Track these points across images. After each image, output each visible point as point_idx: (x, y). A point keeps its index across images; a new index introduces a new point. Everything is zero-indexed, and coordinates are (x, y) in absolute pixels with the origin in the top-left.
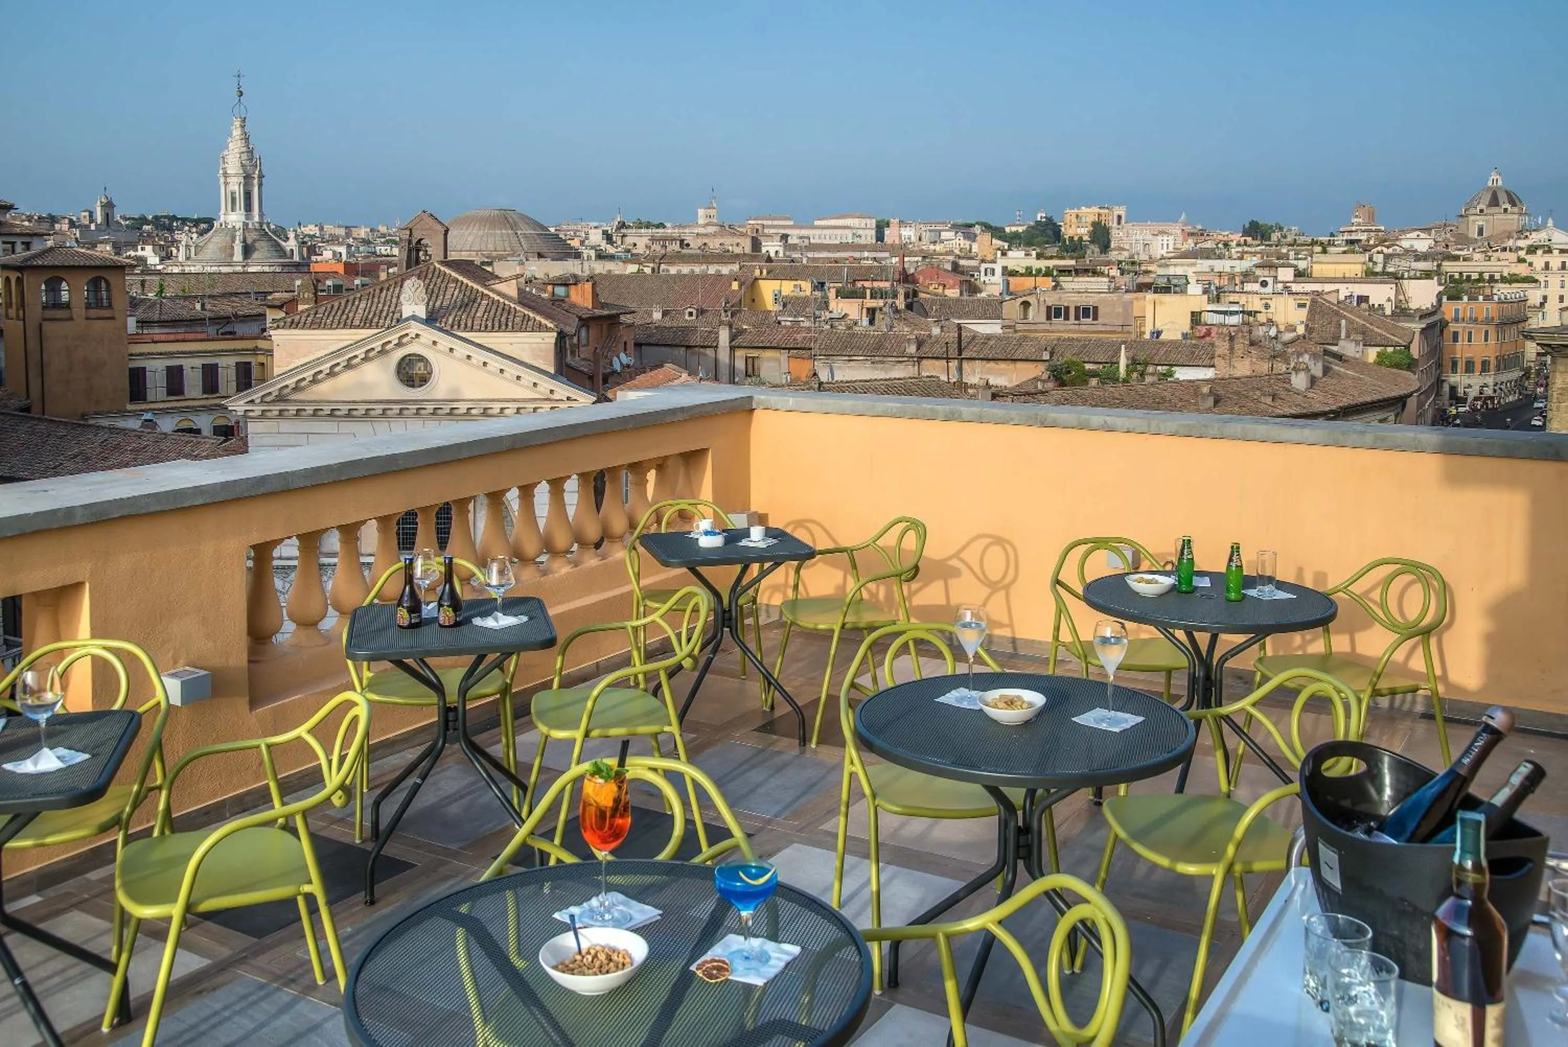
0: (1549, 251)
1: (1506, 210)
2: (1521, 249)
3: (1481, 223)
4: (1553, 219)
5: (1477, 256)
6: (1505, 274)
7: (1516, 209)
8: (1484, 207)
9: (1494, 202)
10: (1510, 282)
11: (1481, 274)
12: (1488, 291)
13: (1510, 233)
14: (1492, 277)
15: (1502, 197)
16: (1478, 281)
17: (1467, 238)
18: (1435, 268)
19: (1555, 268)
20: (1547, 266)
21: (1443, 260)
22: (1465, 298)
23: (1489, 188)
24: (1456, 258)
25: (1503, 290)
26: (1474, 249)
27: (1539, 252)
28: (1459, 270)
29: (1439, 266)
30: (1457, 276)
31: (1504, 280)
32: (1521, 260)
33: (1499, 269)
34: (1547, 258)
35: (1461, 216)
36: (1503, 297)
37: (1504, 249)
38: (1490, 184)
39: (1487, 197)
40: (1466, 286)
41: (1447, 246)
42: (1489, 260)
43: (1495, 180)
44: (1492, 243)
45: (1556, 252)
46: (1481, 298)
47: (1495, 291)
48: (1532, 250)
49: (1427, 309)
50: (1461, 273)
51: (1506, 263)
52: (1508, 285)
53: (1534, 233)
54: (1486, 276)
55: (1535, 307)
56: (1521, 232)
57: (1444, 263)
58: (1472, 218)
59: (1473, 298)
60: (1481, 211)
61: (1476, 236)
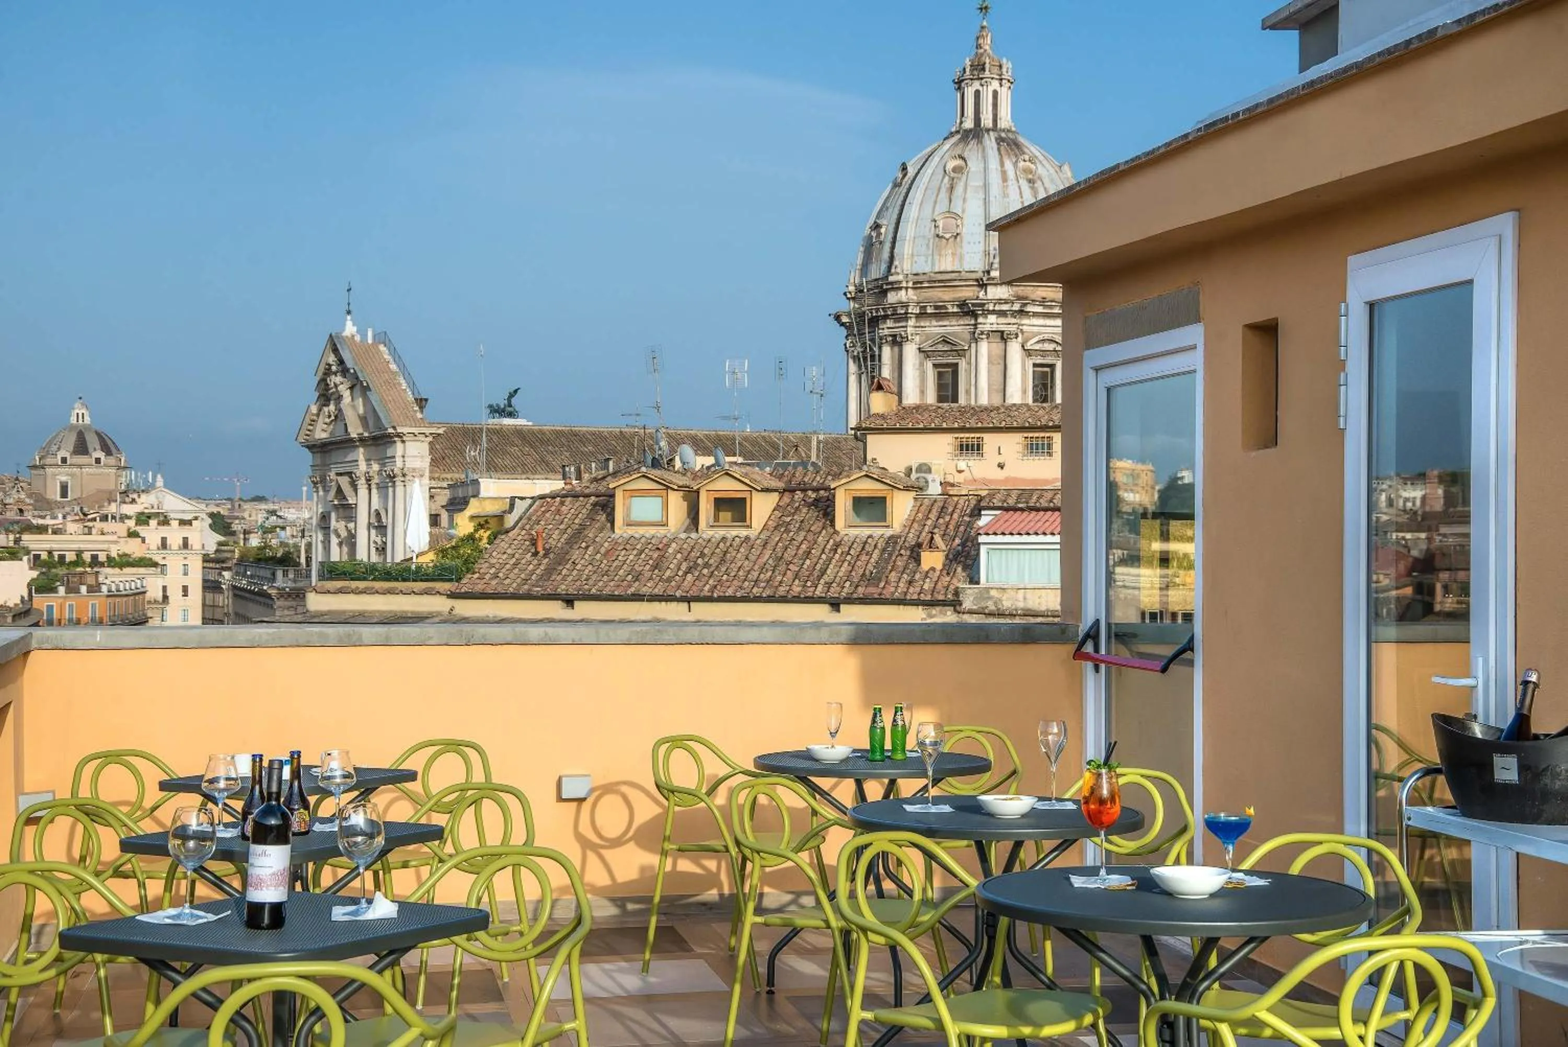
0: (165, 521)
1: (98, 461)
2: (129, 518)
3: (64, 479)
4: (163, 477)
5: (72, 527)
6: (114, 554)
7: (112, 460)
8: (68, 455)
9: (81, 448)
10: (121, 566)
11: (79, 553)
12: (91, 580)
13: (110, 492)
14: (95, 557)
15: (92, 441)
16: (75, 564)
17: (48, 502)
18: (11, 544)
19: (175, 547)
20: (164, 544)
21: (21, 532)
22: (62, 590)
23: (72, 428)
24: (42, 530)
25: (112, 578)
26: (64, 517)
27: (153, 523)
28: (47, 546)
29: (17, 541)
30: (44, 556)
31: (111, 562)
32: (132, 534)
33: (105, 546)
34: (164, 531)
35: (35, 467)
36: (113, 589)
37: (104, 518)
38: (73, 420)
39: (72, 439)
40: (61, 571)
41: (21, 511)
42: (90, 534)
43: (80, 415)
44: (85, 509)
45: (175, 524)
46: (84, 589)
47: (101, 579)
48: (143, 519)
49: (16, 605)
50: (50, 553)
51: (114, 538)
52: (117, 570)
53: (143, 496)
54: (87, 557)
55: (156, 602)
56: (125, 493)
57: (25, 537)
58: (49, 471)
59: (72, 590)
60: (64, 460)
61: (59, 499)
